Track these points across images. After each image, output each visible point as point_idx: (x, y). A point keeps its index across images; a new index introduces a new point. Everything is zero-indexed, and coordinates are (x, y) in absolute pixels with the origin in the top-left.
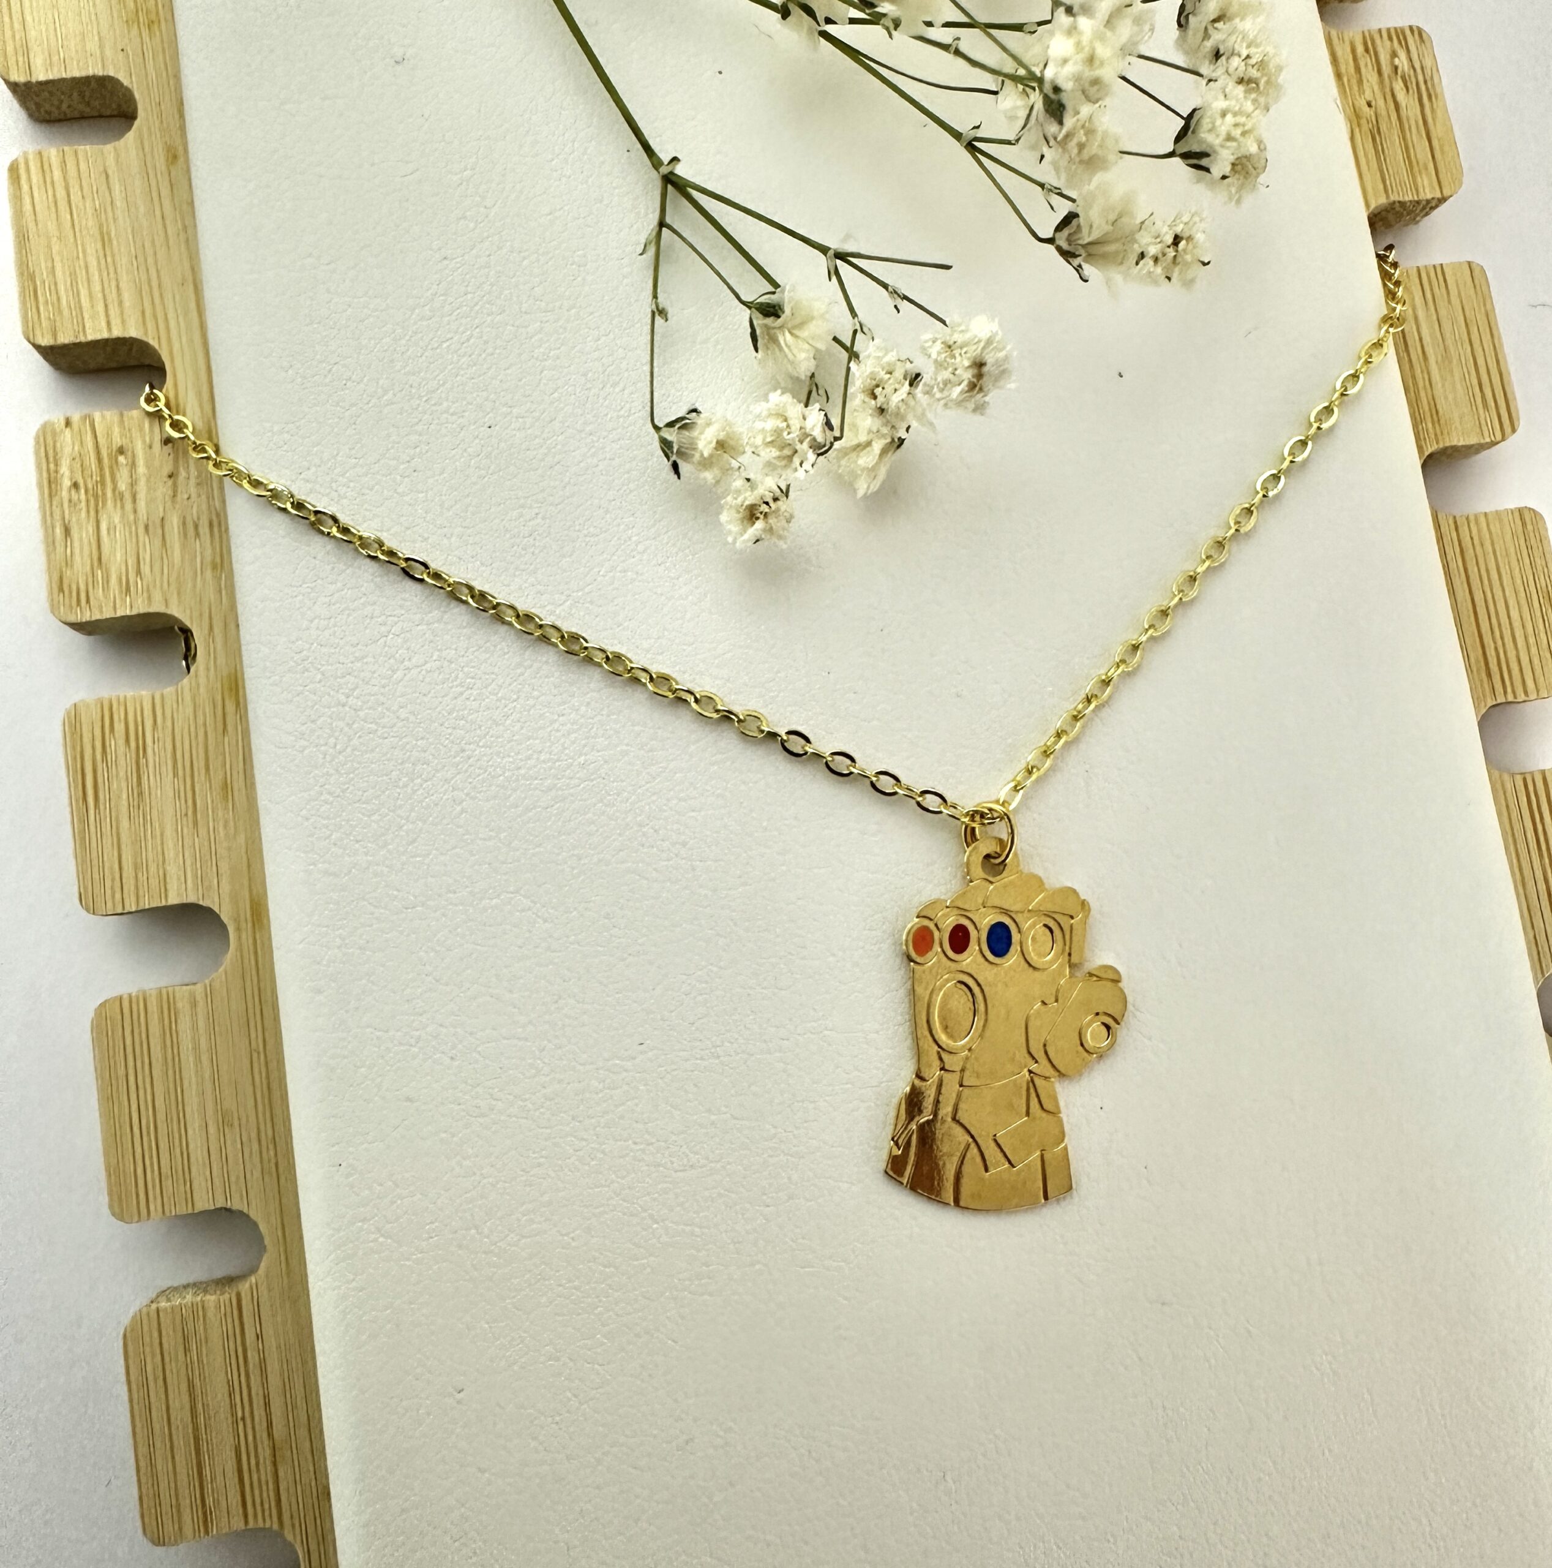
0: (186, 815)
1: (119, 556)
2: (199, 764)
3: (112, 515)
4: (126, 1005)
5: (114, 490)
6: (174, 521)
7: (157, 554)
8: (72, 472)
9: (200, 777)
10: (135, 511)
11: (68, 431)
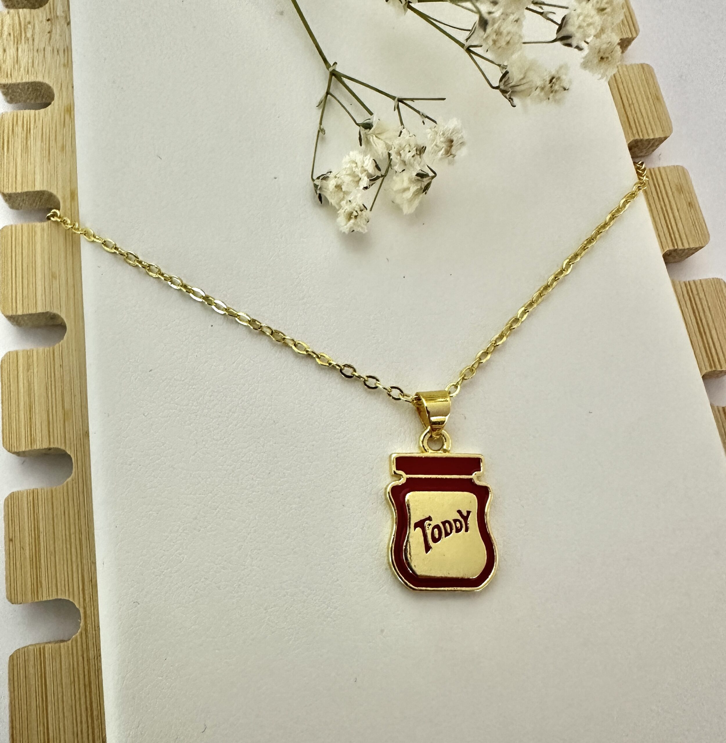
0: (45, 157)
1: (25, 60)
2: (53, 138)
3: (23, 46)
4: (14, 228)
5: (26, 36)
6: (49, 49)
7: (41, 61)
8: (9, 28)
9: (53, 143)
10: (33, 45)
11: (8, 15)
